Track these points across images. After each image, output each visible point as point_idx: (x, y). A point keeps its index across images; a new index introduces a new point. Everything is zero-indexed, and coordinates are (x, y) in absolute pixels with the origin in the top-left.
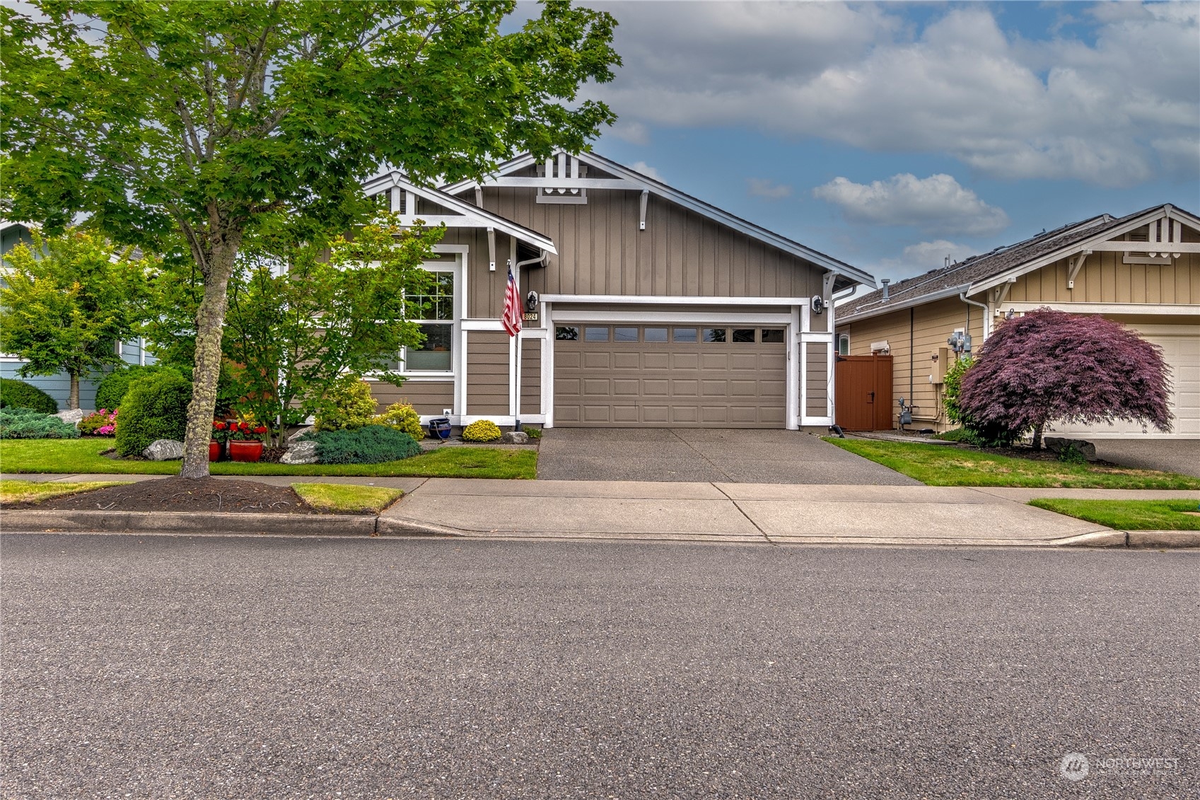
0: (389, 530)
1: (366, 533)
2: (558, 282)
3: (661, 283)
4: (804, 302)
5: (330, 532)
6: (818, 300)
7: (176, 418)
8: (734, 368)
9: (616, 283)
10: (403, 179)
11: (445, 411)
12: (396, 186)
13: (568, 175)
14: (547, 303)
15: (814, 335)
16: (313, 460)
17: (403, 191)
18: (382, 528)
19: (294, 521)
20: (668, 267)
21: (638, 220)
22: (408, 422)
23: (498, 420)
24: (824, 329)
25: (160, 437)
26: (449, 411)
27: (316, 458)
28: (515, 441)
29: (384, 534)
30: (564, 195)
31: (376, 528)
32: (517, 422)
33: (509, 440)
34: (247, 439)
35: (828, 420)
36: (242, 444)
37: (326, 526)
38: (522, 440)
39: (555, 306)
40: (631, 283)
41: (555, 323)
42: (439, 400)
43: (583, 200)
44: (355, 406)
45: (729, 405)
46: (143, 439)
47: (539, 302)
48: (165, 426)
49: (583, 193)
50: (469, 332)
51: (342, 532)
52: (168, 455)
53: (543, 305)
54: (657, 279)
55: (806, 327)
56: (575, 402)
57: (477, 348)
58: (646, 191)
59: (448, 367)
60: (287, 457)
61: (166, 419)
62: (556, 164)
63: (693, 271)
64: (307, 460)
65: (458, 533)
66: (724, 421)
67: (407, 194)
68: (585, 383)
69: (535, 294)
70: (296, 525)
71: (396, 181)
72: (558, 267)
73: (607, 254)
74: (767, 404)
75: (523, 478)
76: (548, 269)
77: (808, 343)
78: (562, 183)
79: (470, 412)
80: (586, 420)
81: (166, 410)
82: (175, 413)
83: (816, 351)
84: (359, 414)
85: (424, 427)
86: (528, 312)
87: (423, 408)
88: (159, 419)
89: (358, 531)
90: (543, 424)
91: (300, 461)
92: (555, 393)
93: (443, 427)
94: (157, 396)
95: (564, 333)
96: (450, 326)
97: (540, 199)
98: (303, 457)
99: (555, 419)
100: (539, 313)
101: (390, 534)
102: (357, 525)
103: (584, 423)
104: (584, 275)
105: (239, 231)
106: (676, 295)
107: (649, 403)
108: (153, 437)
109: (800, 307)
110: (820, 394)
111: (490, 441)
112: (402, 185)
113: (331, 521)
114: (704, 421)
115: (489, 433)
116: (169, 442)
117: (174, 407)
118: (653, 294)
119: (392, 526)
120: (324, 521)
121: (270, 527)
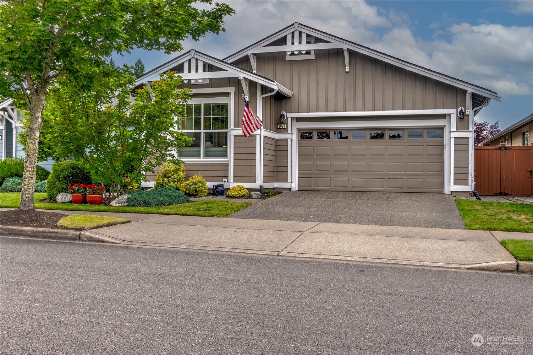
0: (85, 239)
1: (75, 240)
2: (298, 105)
3: (359, 103)
4: (453, 112)
5: (59, 238)
6: (462, 110)
7: (70, 182)
8: (408, 155)
9: (332, 105)
10: (196, 53)
11: (223, 180)
12: (193, 57)
13: (300, 43)
14: (292, 119)
15: (460, 133)
16: (126, 204)
17: (197, 60)
18: (82, 237)
19: (45, 232)
20: (364, 94)
21: (345, 66)
22: (199, 186)
23: (247, 185)
24: (466, 129)
25: (62, 191)
26: (226, 180)
27: (128, 204)
28: (253, 197)
29: (82, 240)
30: (298, 54)
31: (79, 238)
32: (261, 186)
33: (250, 197)
34: (94, 193)
35: (470, 187)
36: (92, 196)
37: (58, 235)
38: (258, 197)
39: (299, 120)
40: (340, 104)
41: (299, 130)
42: (221, 174)
43: (312, 57)
44: (173, 177)
45: (405, 178)
46: (55, 192)
47: (287, 118)
48: (64, 186)
49: (313, 52)
50: (235, 136)
51: (64, 238)
52: (63, 201)
53: (289, 120)
54: (357, 101)
55: (454, 128)
56: (310, 176)
57: (239, 145)
58: (345, 48)
59: (225, 156)
60: (113, 203)
61: (65, 183)
62: (293, 37)
63: (379, 95)
64: (122, 204)
65: (118, 242)
66: (402, 188)
67: (199, 61)
68: (316, 164)
69: (284, 113)
70: (46, 234)
71: (193, 55)
72: (298, 98)
73: (327, 88)
74: (432, 177)
75: (218, 217)
76: (292, 99)
77: (455, 138)
78: (296, 47)
79: (235, 181)
80: (317, 186)
81: (65, 178)
82: (69, 180)
83: (461, 143)
84: (175, 181)
85: (209, 189)
86: (281, 124)
87: (209, 178)
88: (62, 183)
89: (71, 239)
90: (291, 188)
91: (119, 205)
92: (299, 170)
93: (220, 189)
94: (62, 171)
95: (305, 135)
96: (226, 133)
97: (288, 58)
98: (120, 203)
99: (299, 186)
100: (287, 124)
101: (85, 241)
102: (71, 235)
103: (316, 188)
104: (313, 100)
105: (43, 88)
106: (368, 110)
107: (355, 176)
108: (59, 191)
109: (450, 115)
110: (463, 171)
111: (240, 197)
112: (196, 57)
113: (60, 233)
114: (389, 188)
115: (240, 192)
116: (65, 194)
117: (69, 177)
118: (354, 110)
119: (86, 237)
120: (57, 233)
121: (35, 235)
